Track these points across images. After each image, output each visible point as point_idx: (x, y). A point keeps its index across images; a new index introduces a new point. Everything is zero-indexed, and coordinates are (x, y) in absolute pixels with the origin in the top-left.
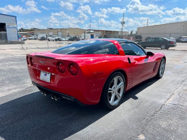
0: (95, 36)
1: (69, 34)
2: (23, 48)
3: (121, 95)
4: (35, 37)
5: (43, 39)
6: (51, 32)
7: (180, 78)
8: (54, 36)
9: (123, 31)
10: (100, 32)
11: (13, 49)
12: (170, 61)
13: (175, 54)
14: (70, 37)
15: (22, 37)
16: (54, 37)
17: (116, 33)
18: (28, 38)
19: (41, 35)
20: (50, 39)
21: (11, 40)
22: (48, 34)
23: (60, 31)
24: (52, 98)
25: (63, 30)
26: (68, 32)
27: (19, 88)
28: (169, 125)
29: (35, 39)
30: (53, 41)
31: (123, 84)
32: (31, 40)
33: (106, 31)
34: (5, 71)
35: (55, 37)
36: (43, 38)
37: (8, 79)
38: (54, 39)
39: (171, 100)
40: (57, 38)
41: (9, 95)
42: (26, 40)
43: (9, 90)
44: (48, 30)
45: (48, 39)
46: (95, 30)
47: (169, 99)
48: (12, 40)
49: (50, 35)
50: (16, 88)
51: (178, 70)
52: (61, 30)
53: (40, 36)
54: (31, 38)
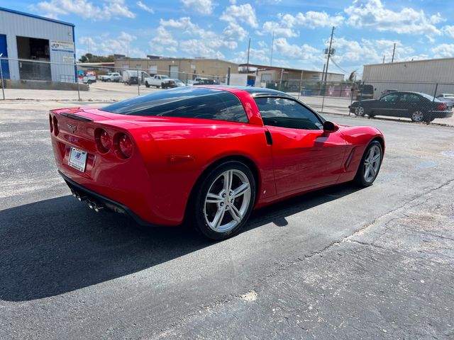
0: (258, 80)
1: (195, 72)
2: (80, 100)
3: (242, 212)
4: (116, 77)
5: (133, 81)
6: (155, 65)
7: (412, 191)
8: (160, 76)
9: (328, 72)
10: (272, 72)
11: (57, 101)
12: (417, 150)
13: (439, 136)
14: (197, 80)
15: (85, 76)
16: (159, 78)
17: (311, 76)
18: (99, 77)
19: (129, 71)
20: (149, 83)
21: (59, 80)
22: (148, 71)
23: (175, 66)
24: (91, 207)
25: (182, 62)
26: (193, 67)
27: (39, 184)
28: (322, 281)
29: (117, 81)
30: (158, 87)
31: (249, 188)
32: (107, 83)
33: (286, 70)
34: (23, 148)
35: (163, 78)
36: (135, 80)
37: (24, 165)
38: (159, 82)
39: (361, 233)
40: (167, 80)
41: (12, 197)
42: (94, 81)
43: (17, 187)
44: (148, 60)
45: (147, 82)
46: (259, 67)
47: (358, 231)
48: (63, 81)
49: (152, 72)
50: (31, 185)
51: (421, 173)
52: (178, 63)
53: (129, 73)
54: (106, 77)
